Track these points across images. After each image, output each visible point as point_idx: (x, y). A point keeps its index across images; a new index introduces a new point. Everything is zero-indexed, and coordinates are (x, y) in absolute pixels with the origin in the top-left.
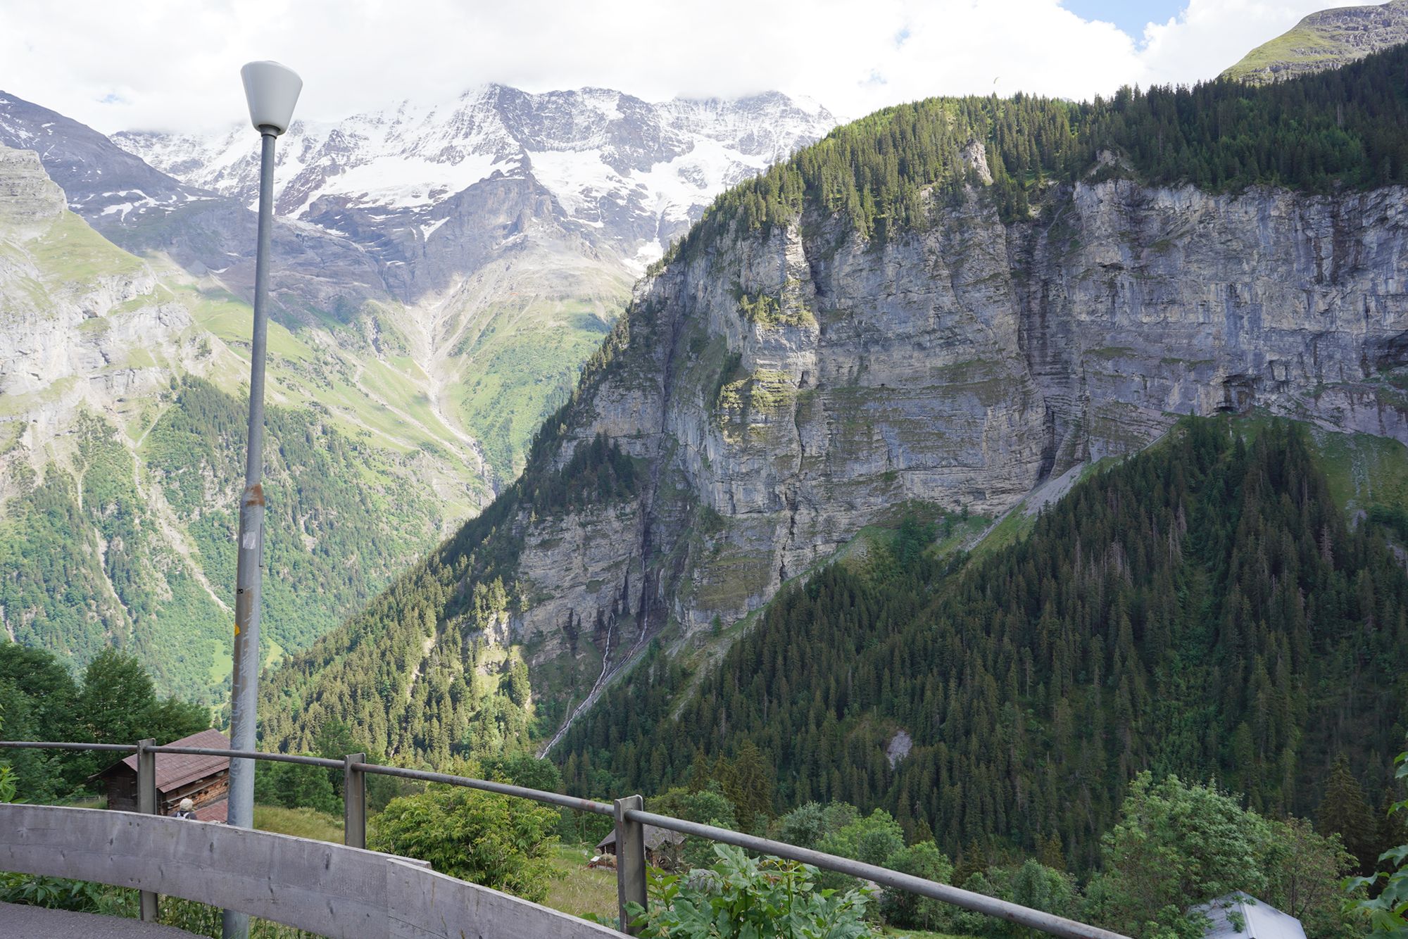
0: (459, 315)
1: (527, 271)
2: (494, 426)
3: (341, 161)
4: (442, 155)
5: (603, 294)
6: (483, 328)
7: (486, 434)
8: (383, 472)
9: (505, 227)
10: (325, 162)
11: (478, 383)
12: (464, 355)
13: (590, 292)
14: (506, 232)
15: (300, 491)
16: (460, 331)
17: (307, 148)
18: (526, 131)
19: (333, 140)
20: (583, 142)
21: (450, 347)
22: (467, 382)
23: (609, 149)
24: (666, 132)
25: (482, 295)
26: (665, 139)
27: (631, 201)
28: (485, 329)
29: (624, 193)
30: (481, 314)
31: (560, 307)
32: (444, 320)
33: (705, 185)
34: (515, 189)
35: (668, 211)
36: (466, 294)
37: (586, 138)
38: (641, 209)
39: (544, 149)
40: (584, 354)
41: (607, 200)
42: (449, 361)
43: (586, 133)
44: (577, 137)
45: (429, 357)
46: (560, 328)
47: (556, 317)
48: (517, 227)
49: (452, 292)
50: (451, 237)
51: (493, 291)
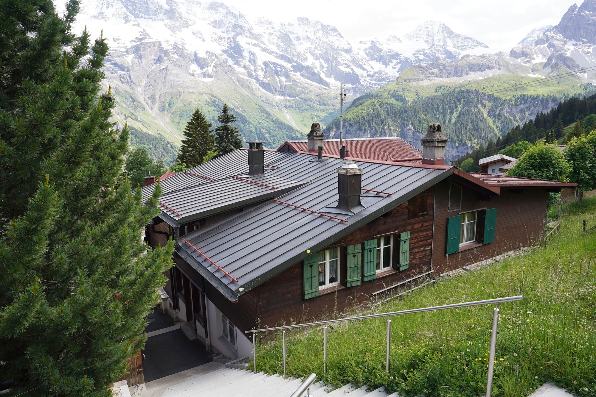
0: (154, 95)
1: (174, 80)
4: (99, 16)
5: (206, 92)
6: (168, 101)
9: (154, 60)
11: (179, 123)
12: (166, 112)
13: (201, 91)
16: (158, 102)
18: (130, 8)
20: (155, 17)
21: (158, 108)
22: (173, 122)
23: (167, 21)
24: (185, 15)
25: (159, 88)
26: (185, 18)
27: (183, 46)
28: (169, 102)
29: (179, 43)
30: (164, 96)
31: (194, 96)
32: (147, 96)
33: (204, 41)
34: (157, 45)
35: (197, 52)
36: (151, 87)
37: (156, 15)
38: (187, 50)
39: (138, 17)
40: (213, 115)
41: (175, 46)
42: (160, 113)
43: (155, 13)
44: (152, 14)
45: (150, 111)
46: (199, 104)
47: (195, 100)
48: (159, 60)
49: (143, 84)
50: (138, 63)
51: (163, 87)
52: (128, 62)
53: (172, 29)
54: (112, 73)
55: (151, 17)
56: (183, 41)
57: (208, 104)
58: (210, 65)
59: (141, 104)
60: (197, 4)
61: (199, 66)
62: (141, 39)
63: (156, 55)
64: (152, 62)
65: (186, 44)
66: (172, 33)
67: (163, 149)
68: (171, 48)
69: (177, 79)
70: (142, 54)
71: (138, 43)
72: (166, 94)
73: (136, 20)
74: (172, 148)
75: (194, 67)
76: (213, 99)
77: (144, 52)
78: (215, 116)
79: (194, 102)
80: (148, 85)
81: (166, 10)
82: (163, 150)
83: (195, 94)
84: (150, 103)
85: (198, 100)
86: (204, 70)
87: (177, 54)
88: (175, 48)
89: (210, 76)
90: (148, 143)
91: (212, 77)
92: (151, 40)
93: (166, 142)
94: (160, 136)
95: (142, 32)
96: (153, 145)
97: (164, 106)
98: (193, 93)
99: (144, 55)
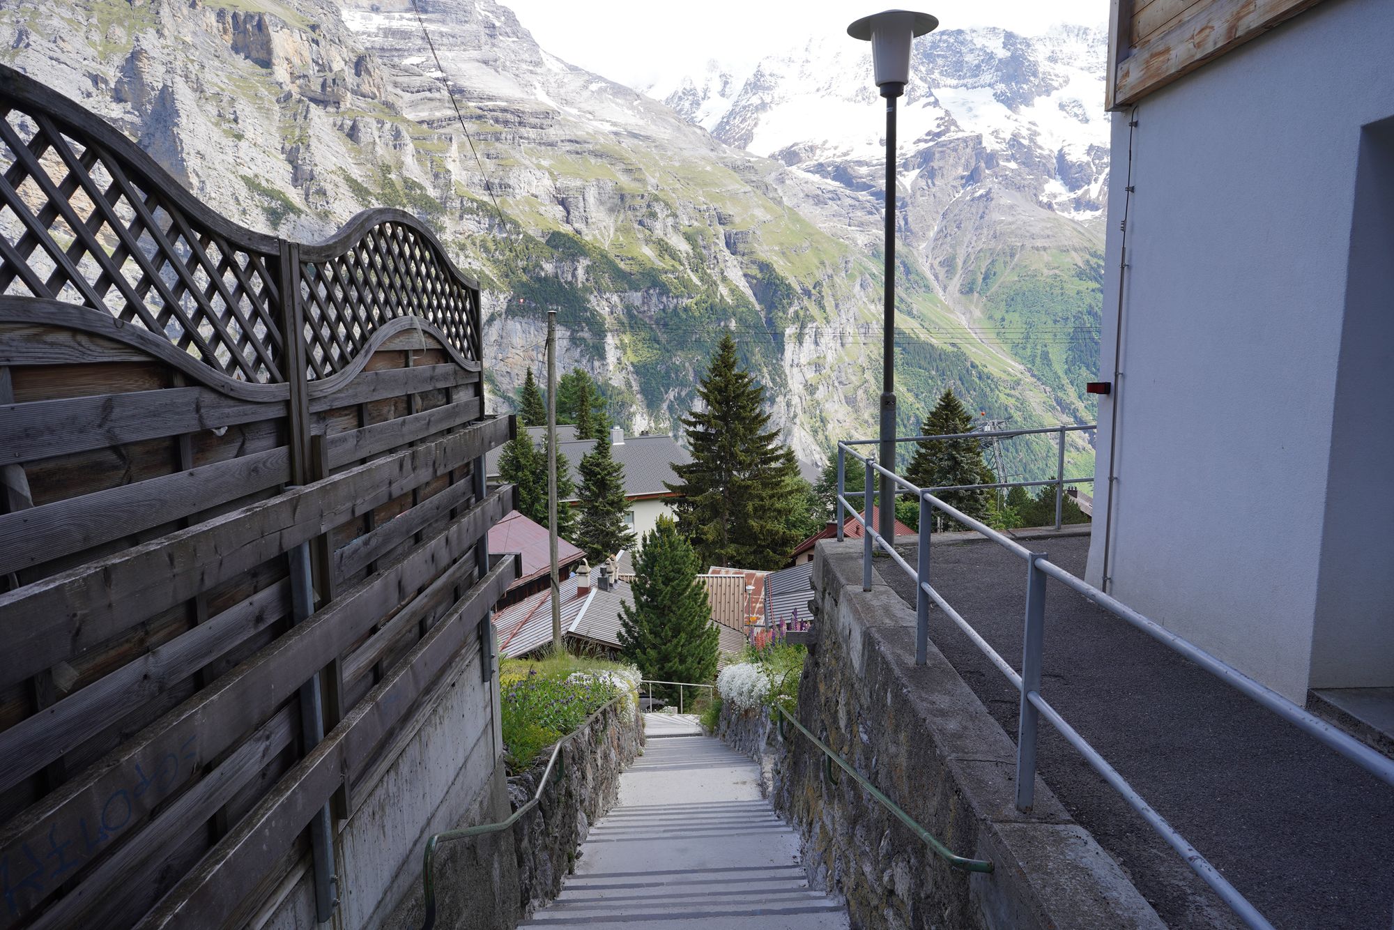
0: (954, 258)
1: (1002, 221)
2: (1036, 356)
3: (767, 99)
4: (857, 95)
5: (1077, 245)
6: (983, 271)
7: (1033, 363)
8: (1008, 395)
9: (962, 178)
10: (755, 100)
11: (1003, 319)
12: (976, 295)
13: (1066, 243)
14: (964, 181)
15: (981, 409)
16: (960, 272)
17: (726, 83)
19: (759, 80)
20: (975, 80)
21: (958, 285)
22: (991, 317)
23: (1001, 87)
24: (1044, 66)
25: (966, 240)
26: (1044, 73)
27: (1031, 140)
28: (986, 272)
29: (1025, 133)
30: (976, 258)
31: (1046, 257)
32: (938, 260)
33: (1087, 121)
34: (971, 144)
35: (1066, 150)
36: (949, 238)
37: (976, 76)
38: (1040, 148)
39: (938, 86)
40: (1088, 300)
41: (1015, 141)
42: (963, 298)
43: (976, 71)
44: (968, 74)
45: (941, 293)
46: (1056, 276)
47: (1048, 265)
48: (973, 177)
49: (932, 234)
50: (926, 188)
51: (975, 238)
52: (905, 188)
53: (1010, 101)
54: (871, 213)
55: (965, 81)
56: (1034, 128)
57: (1080, 275)
58: (1096, 180)
59: (924, 278)
60: (1077, 35)
61: (1066, 184)
62: (939, 135)
63: (966, 168)
64: (955, 183)
65: (1039, 134)
66: (1009, 112)
67: (960, 379)
68: (1003, 146)
69: (1010, 219)
70: (936, 167)
71: (931, 144)
72: (981, 254)
73: (931, 95)
74: (980, 378)
75: (1055, 188)
76: (1093, 261)
77: (941, 164)
78: (1094, 304)
79: (1045, 271)
80: (943, 234)
81: (1000, 60)
82: (959, 383)
83: (1049, 251)
84: (942, 276)
85: (1056, 265)
86: (1080, 192)
87: (1015, 160)
88: (1013, 145)
89: (1092, 206)
90: (926, 365)
91: (1097, 209)
92: (960, 135)
93: (969, 364)
94: (956, 350)
95: (941, 119)
96: (937, 371)
97: (973, 282)
98: (1045, 249)
99: (940, 168)
